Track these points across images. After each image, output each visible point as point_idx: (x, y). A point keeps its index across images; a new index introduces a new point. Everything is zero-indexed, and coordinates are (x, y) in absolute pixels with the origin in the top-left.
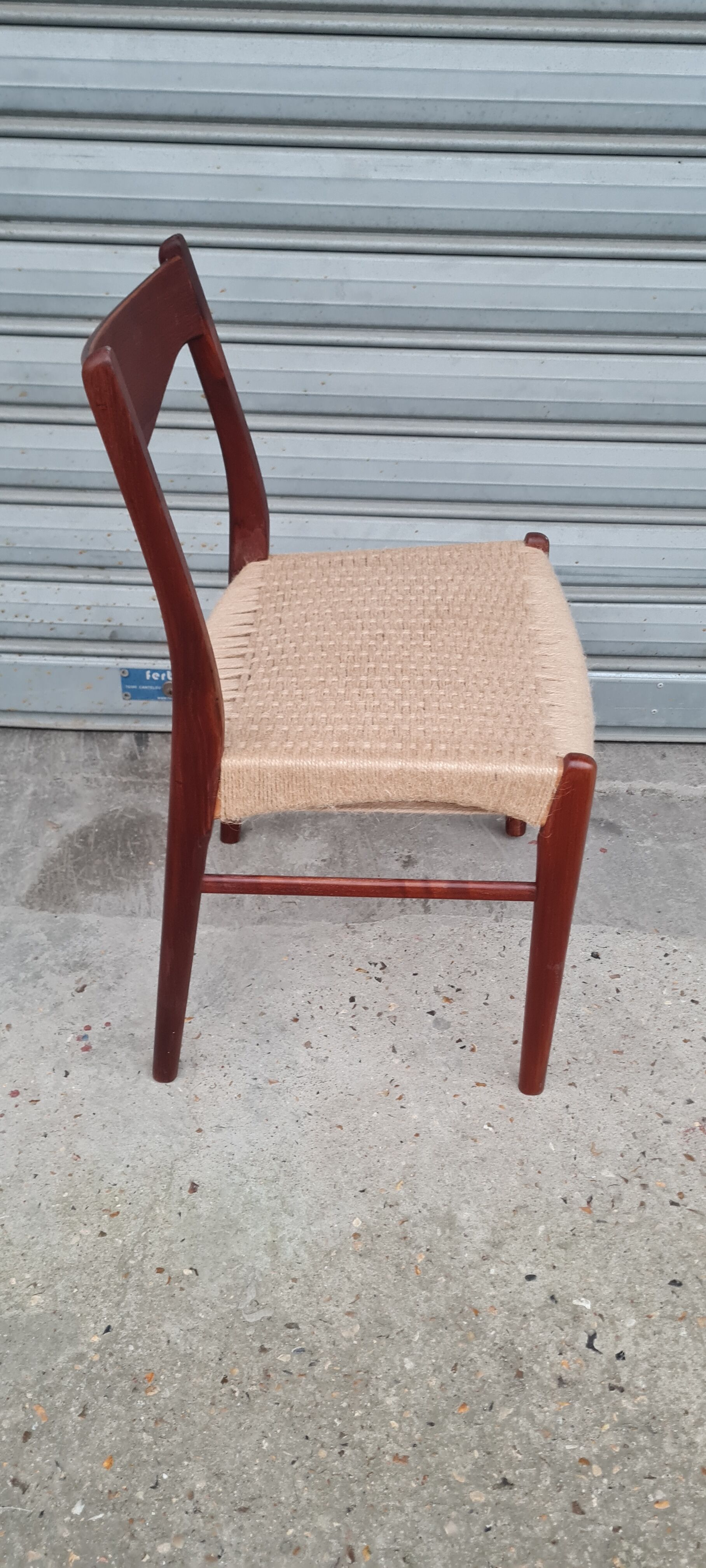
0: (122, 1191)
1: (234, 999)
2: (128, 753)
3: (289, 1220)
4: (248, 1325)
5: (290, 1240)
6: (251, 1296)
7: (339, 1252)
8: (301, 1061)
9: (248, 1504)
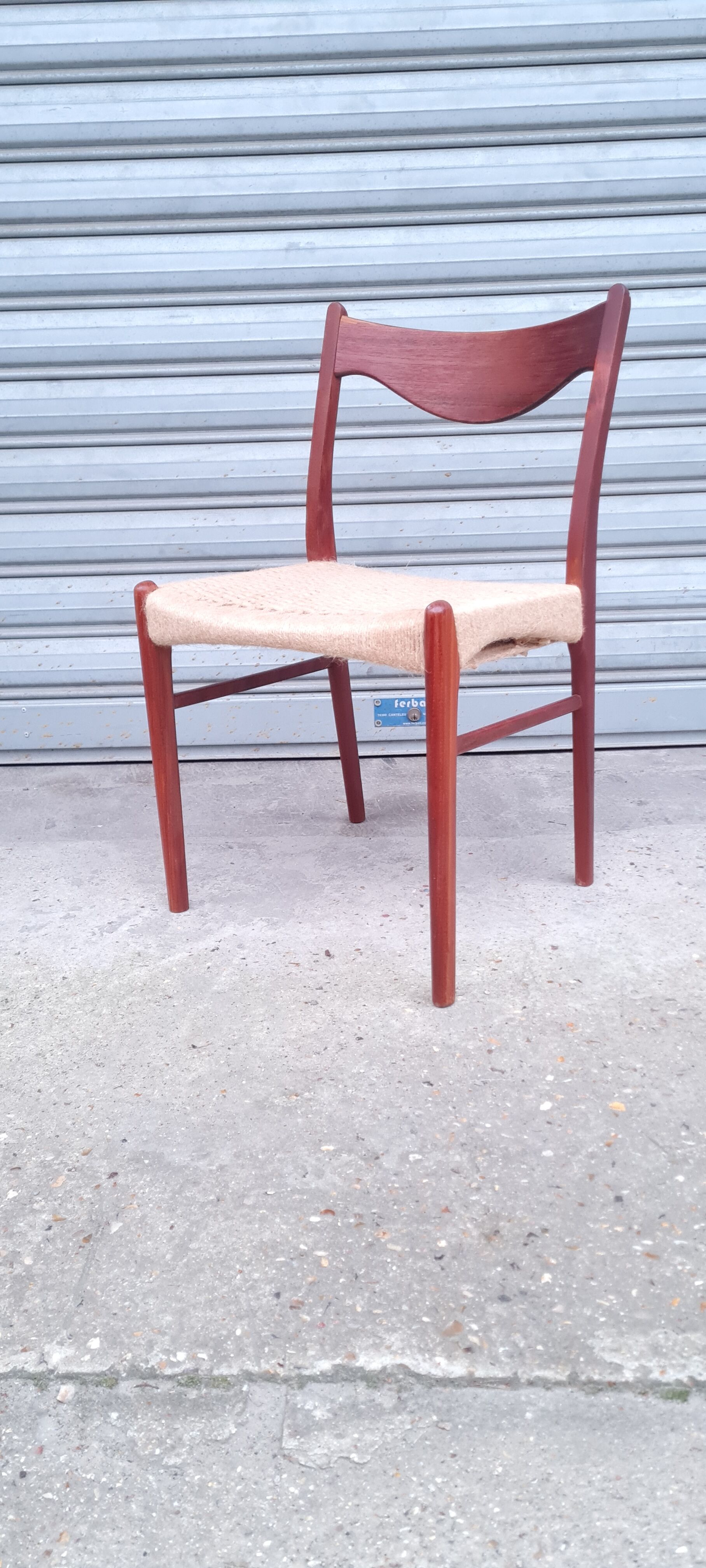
0: (498, 952)
1: (536, 869)
2: (382, 767)
3: (639, 957)
4: (635, 1000)
5: (647, 965)
6: (630, 988)
7: (688, 968)
8: (608, 892)
9: (681, 1073)
